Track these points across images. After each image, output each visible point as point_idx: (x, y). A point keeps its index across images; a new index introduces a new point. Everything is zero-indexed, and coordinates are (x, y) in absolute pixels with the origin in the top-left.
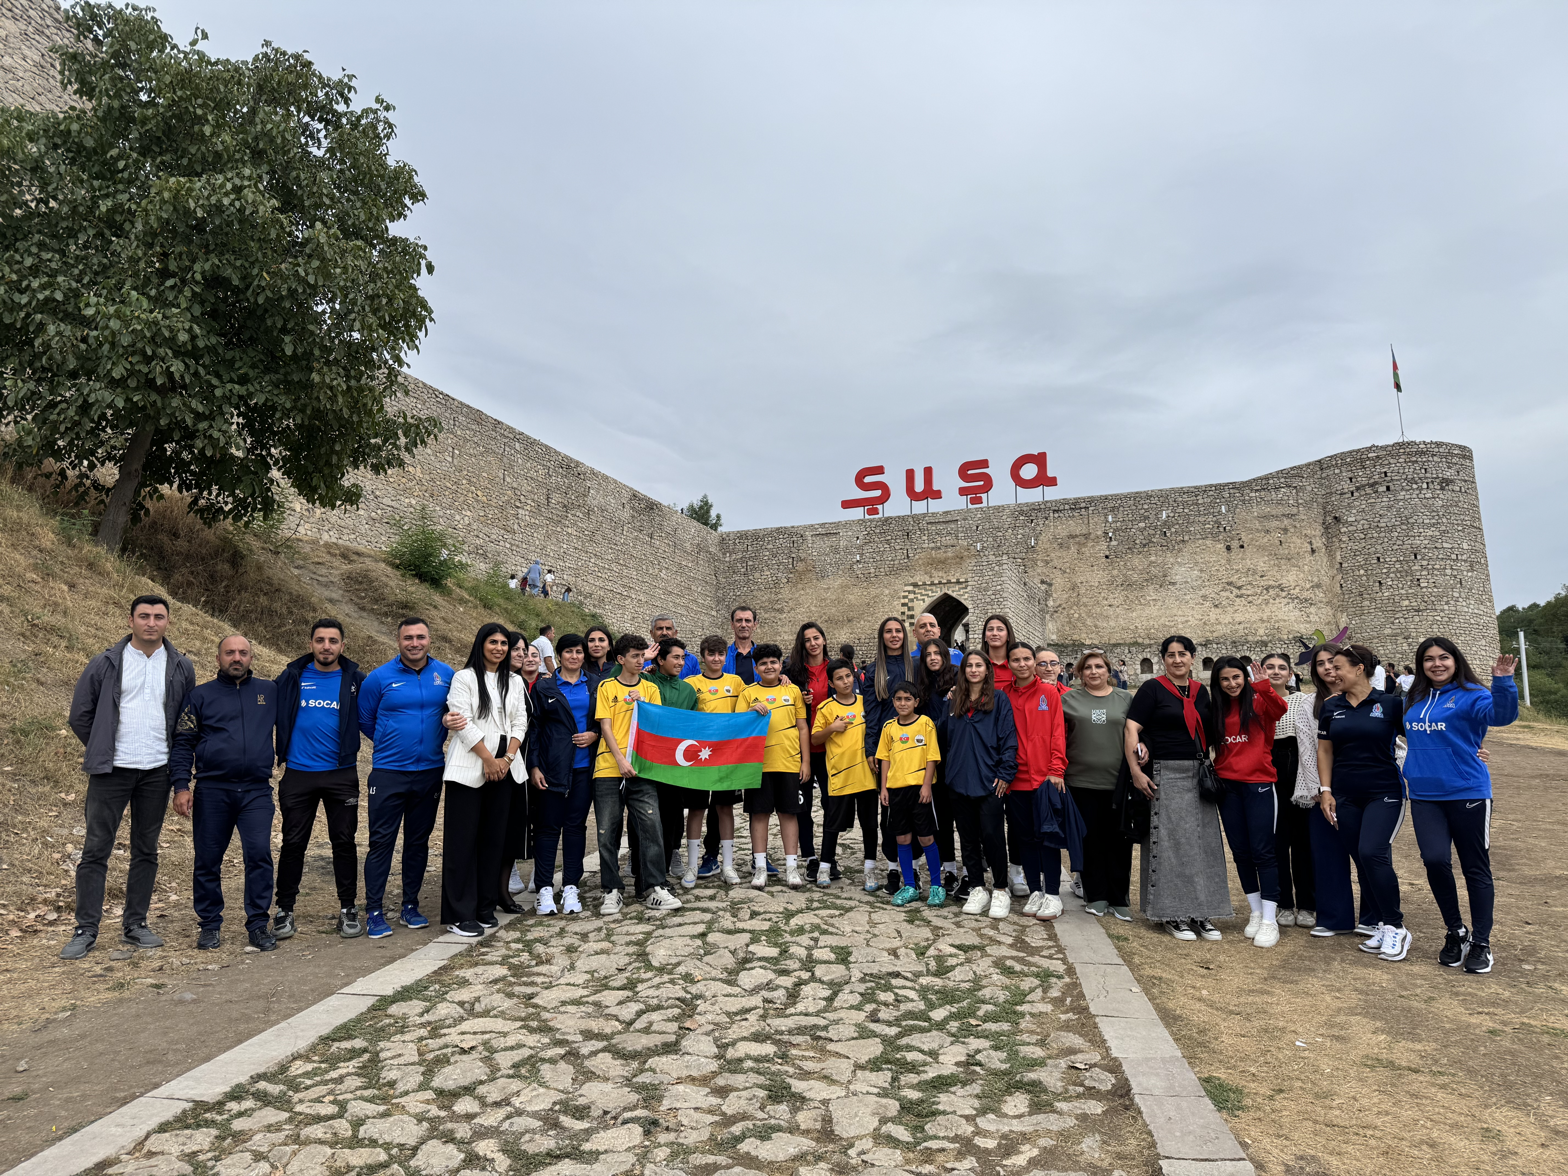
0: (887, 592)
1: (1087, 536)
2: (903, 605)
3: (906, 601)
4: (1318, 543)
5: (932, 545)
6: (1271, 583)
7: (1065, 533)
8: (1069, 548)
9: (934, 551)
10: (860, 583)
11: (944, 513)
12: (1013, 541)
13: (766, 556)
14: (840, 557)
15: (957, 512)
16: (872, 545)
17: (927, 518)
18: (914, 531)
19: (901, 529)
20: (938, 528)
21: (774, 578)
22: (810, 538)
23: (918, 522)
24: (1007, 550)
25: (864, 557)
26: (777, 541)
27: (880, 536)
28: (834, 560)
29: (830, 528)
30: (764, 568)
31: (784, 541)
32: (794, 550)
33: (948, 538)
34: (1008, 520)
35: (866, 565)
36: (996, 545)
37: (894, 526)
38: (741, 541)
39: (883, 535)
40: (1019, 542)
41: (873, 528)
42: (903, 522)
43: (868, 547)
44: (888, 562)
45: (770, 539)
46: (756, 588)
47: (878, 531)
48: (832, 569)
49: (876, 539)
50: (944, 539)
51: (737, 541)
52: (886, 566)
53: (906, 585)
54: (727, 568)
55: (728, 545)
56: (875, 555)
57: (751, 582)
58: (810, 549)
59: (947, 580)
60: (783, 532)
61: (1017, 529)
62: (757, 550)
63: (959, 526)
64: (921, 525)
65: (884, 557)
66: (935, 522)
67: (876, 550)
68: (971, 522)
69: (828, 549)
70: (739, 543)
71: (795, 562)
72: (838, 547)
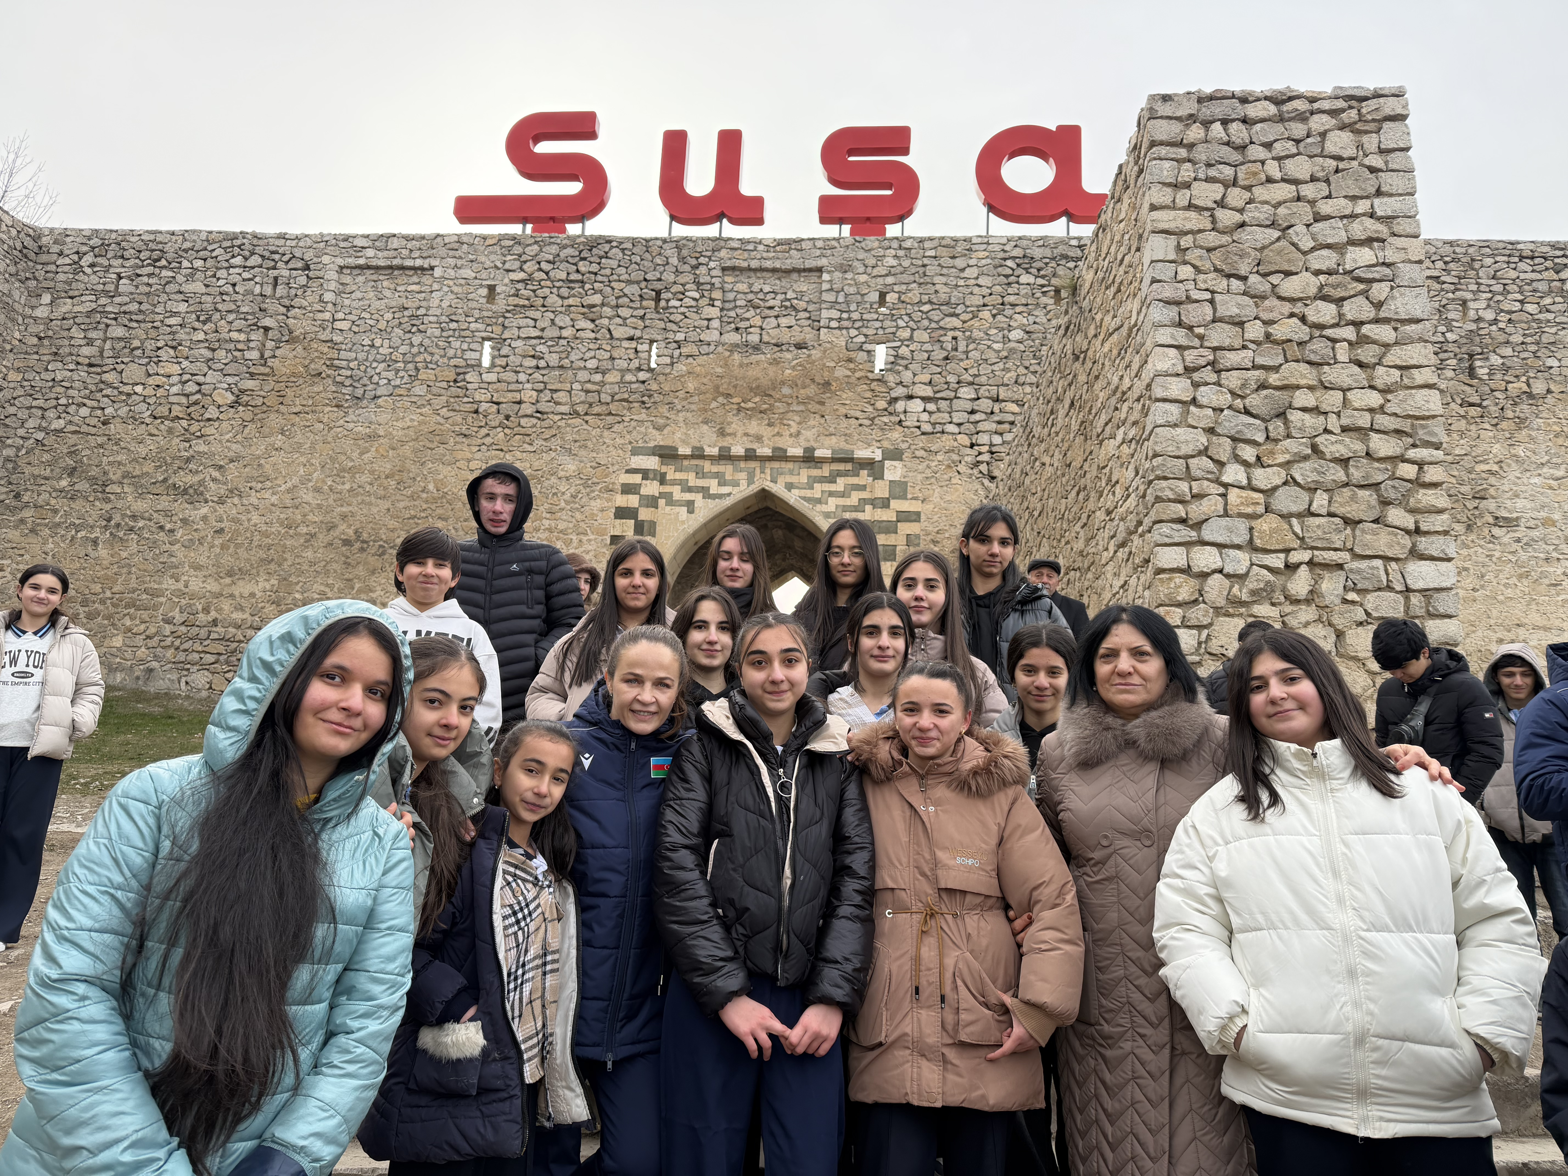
0: (571, 466)
2: (622, 513)
3: (633, 501)
5: (734, 338)
9: (736, 356)
10: (484, 431)
11: (780, 243)
12: (996, 346)
13: (174, 314)
14: (427, 342)
15: (820, 244)
16: (537, 315)
17: (723, 253)
18: (680, 288)
19: (637, 276)
20: (756, 288)
21: (191, 387)
22: (332, 275)
23: (694, 262)
24: (974, 371)
25: (505, 351)
26: (222, 273)
27: (564, 292)
28: (403, 349)
29: (405, 252)
30: (160, 352)
31: (246, 275)
32: (271, 306)
33: (784, 321)
34: (981, 281)
35: (509, 376)
36: (938, 355)
37: (614, 264)
38: (100, 260)
39: (578, 290)
40: (1012, 351)
41: (544, 266)
42: (647, 255)
43: (523, 322)
44: (583, 376)
45: (199, 263)
46: (123, 411)
47: (563, 276)
48: (391, 375)
49: (553, 299)
50: (773, 322)
51: (88, 259)
52: (576, 386)
53: (635, 452)
54: (35, 341)
55: (52, 268)
56: (542, 348)
57: (108, 391)
58: (330, 307)
59: (775, 449)
60: (247, 246)
61: (1008, 312)
62: (148, 294)
63: (825, 286)
64: (703, 270)
65: (574, 357)
66: (749, 269)
67: (548, 333)
68: (863, 278)
69: (388, 316)
70: (92, 265)
71: (270, 344)
72: (422, 311)
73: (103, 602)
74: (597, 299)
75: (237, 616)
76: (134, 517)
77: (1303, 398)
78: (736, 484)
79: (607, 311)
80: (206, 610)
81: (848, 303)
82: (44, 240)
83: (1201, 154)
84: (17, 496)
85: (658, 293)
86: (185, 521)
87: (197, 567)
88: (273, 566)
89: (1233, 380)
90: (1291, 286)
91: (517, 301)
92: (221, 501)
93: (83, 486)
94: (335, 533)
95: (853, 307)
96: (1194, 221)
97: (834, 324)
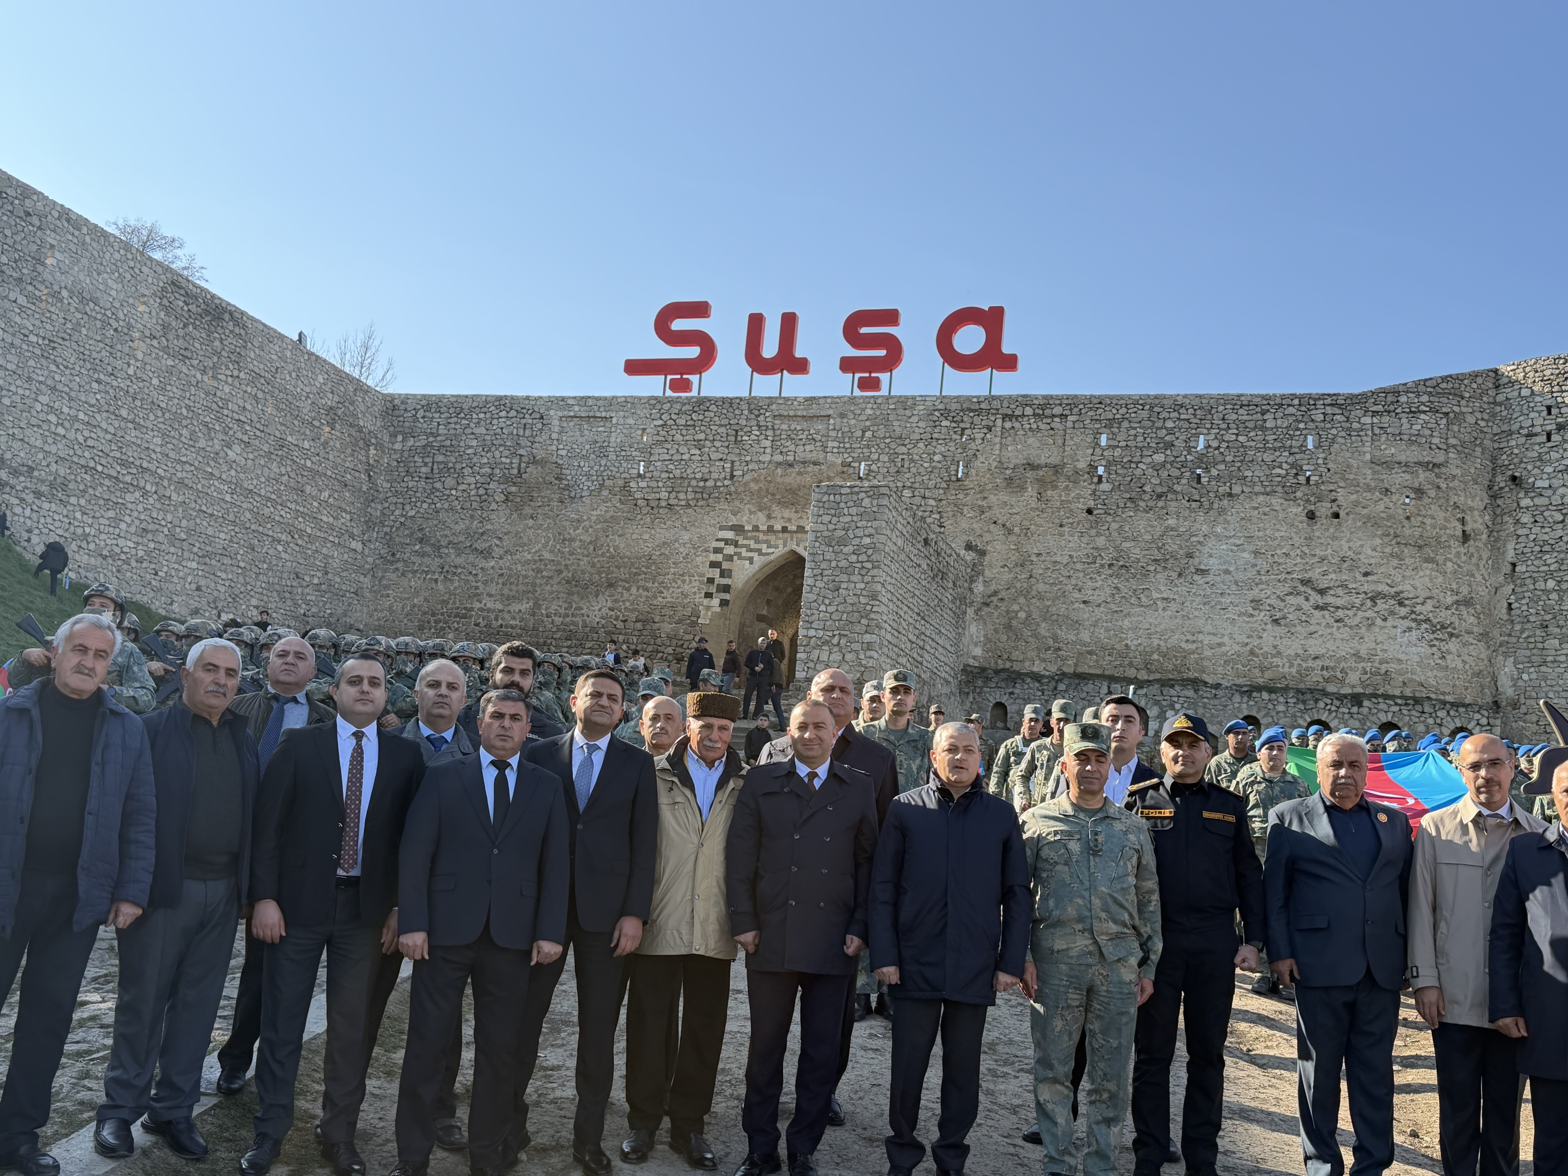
0: (686, 537)
1: (1057, 469)
2: (713, 565)
3: (719, 557)
4: (1477, 522)
5: (779, 458)
6: (1381, 588)
7: (1020, 460)
8: (1022, 488)
9: (779, 471)
10: (639, 517)
11: (807, 399)
12: (926, 465)
13: (471, 447)
14: (609, 464)
15: (829, 401)
16: (669, 446)
17: (774, 407)
18: (749, 429)
19: (725, 422)
20: (792, 428)
21: (482, 491)
22: (556, 422)
23: (757, 412)
24: (912, 480)
25: (651, 468)
26: (495, 422)
27: (684, 432)
28: (596, 468)
29: (596, 408)
30: (465, 471)
31: (508, 423)
32: (524, 442)
33: (808, 448)
34: (920, 425)
35: (654, 484)
36: (893, 470)
37: (712, 414)
38: (427, 414)
39: (692, 431)
40: (935, 467)
41: (673, 416)
42: (731, 410)
43: (661, 451)
44: (694, 483)
45: (482, 416)
46: (446, 506)
47: (684, 422)
48: (589, 484)
49: (678, 437)
50: (801, 448)
51: (421, 413)
52: (690, 489)
53: (722, 528)
54: (395, 463)
55: (401, 419)
56: (671, 466)
57: (438, 494)
58: (555, 442)
59: (798, 527)
60: (508, 405)
61: (934, 444)
62: (455, 435)
63: (831, 427)
64: (762, 418)
65: (689, 471)
66: (789, 416)
67: (675, 458)
68: (853, 422)
69: (587, 447)
70: (423, 417)
71: (523, 465)
72: (606, 444)
73: (442, 614)
74: (702, 436)
75: (512, 622)
76: (456, 567)
77: (844, 585)
78: (777, 547)
79: (708, 443)
80: (496, 619)
81: (843, 437)
82: (396, 402)
83: (826, 506)
84: (393, 555)
85: (737, 431)
86: (482, 569)
87: (490, 595)
88: (530, 595)
89: (825, 579)
90: (846, 550)
91: (658, 438)
92: (501, 558)
93: (428, 549)
94: (561, 576)
95: (847, 440)
96: (822, 528)
97: (835, 450)
